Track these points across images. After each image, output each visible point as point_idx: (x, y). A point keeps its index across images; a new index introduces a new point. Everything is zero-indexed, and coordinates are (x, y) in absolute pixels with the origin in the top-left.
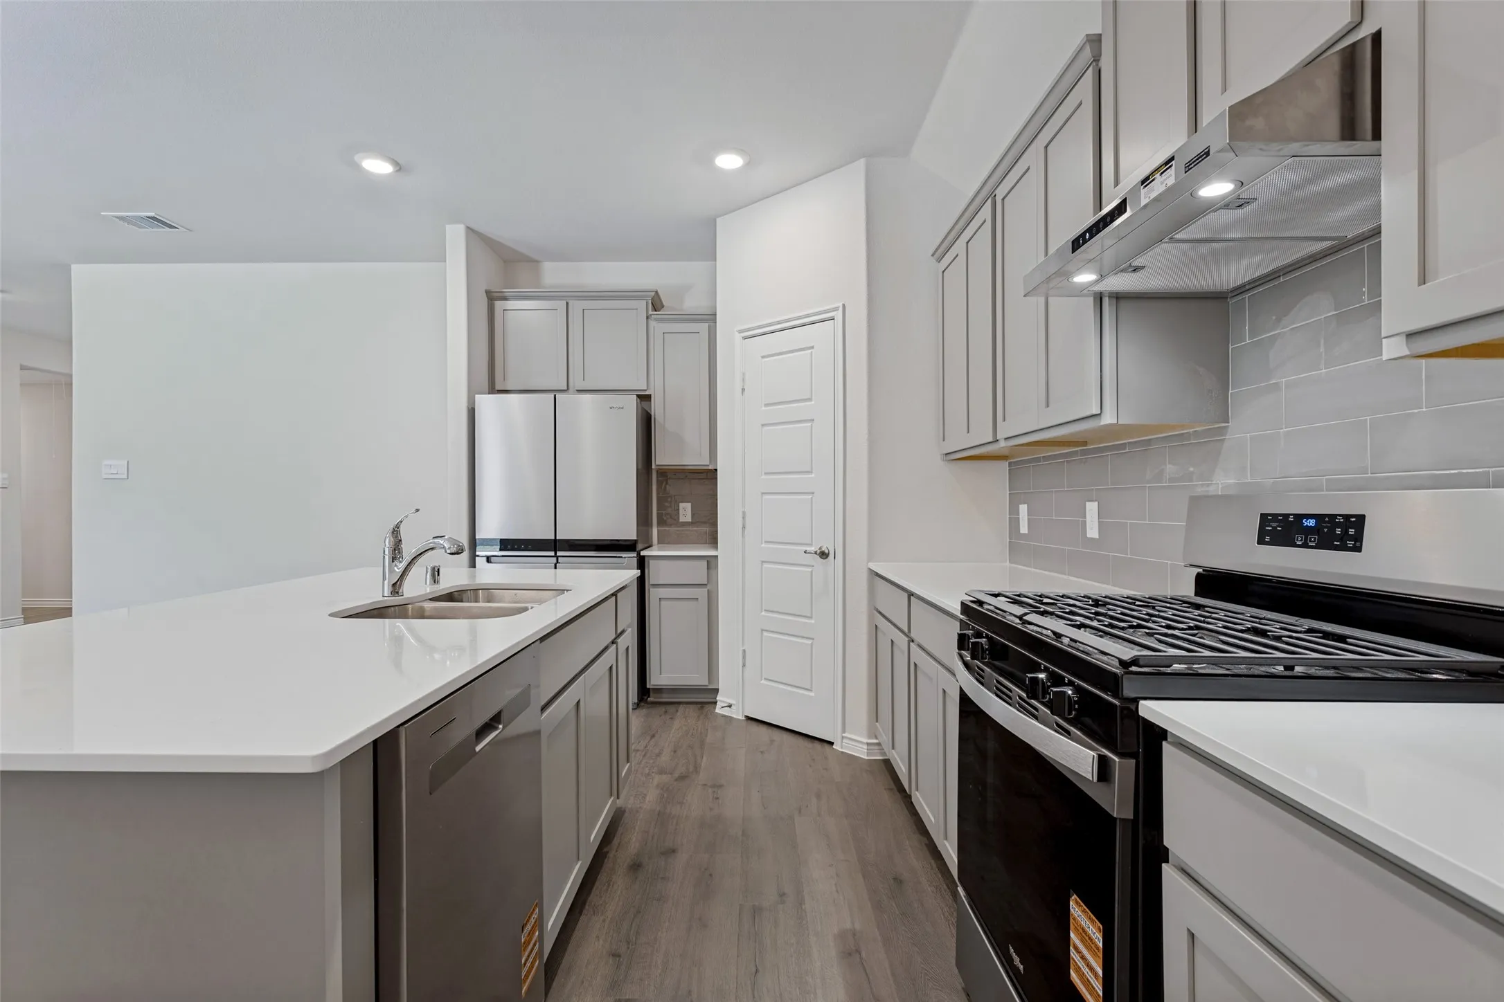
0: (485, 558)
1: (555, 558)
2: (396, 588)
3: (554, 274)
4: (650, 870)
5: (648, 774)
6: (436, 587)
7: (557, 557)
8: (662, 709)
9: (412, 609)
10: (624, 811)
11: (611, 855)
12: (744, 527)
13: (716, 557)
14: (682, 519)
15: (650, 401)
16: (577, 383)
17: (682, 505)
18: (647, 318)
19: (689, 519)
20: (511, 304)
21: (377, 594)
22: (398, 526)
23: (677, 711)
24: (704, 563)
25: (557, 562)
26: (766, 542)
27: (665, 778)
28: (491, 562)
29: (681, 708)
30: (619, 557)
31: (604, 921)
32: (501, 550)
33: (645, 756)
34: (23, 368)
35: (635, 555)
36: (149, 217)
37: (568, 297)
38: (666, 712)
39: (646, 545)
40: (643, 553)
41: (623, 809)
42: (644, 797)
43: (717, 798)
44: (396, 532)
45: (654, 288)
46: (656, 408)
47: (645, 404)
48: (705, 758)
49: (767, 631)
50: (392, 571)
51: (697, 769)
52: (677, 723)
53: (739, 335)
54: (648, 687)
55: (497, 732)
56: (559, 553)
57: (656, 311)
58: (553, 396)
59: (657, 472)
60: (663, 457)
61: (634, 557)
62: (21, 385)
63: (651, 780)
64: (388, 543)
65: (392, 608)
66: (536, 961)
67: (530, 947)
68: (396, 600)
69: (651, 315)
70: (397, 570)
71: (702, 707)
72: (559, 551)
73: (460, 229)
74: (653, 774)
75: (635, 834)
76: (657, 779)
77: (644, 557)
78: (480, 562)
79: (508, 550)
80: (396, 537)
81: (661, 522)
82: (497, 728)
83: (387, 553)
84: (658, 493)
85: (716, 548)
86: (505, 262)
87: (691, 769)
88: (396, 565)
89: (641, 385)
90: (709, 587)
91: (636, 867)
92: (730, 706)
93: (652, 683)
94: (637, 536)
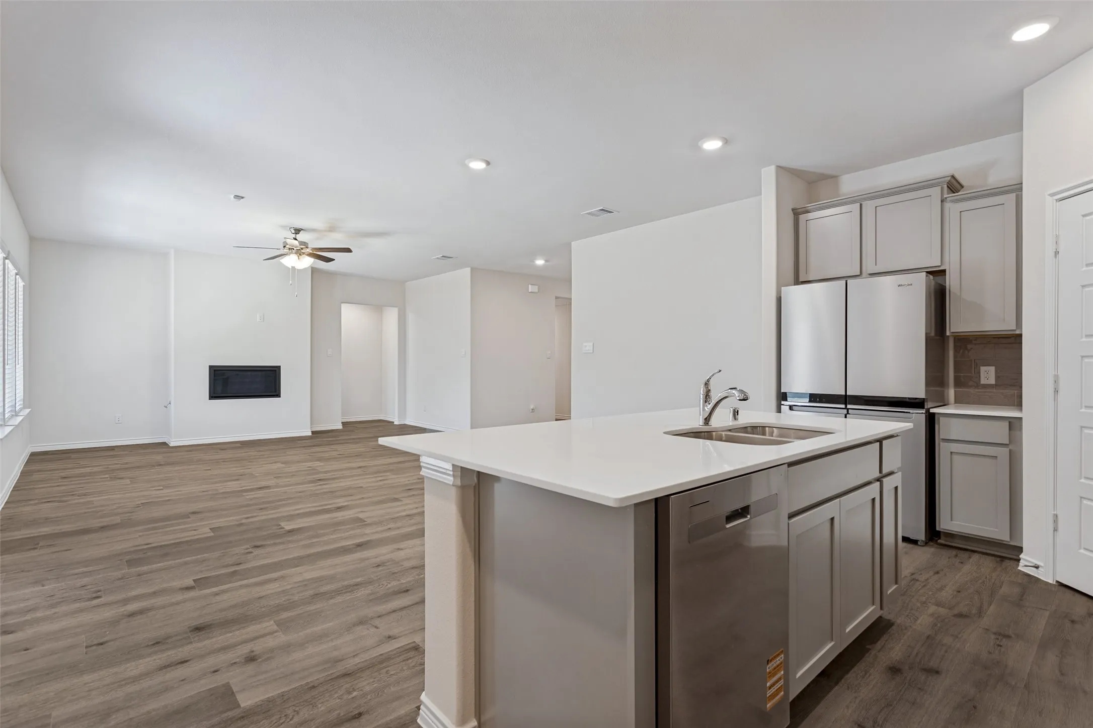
0: (788, 407)
1: (846, 410)
2: (707, 420)
3: (850, 184)
4: (908, 678)
5: (924, 603)
6: (736, 423)
7: (848, 410)
8: (954, 552)
9: (715, 436)
10: (892, 624)
11: (873, 652)
12: (1056, 391)
13: (1021, 419)
14: (983, 381)
15: (945, 275)
16: (869, 267)
17: (983, 369)
18: (942, 201)
19: (992, 381)
20: (811, 215)
21: (697, 423)
22: (708, 381)
23: (970, 557)
24: (1006, 425)
25: (848, 413)
26: (1086, 407)
27: (942, 611)
28: (793, 410)
29: (976, 557)
30: (907, 412)
31: (856, 698)
32: (810, 401)
33: (924, 586)
34: (557, 298)
35: (924, 412)
36: (600, 210)
37: (860, 200)
38: (956, 556)
39: (941, 404)
40: (932, 411)
41: (891, 622)
42: (916, 619)
43: (999, 645)
44: (707, 384)
45: (950, 173)
46: (951, 281)
47: (939, 279)
48: (992, 607)
49: (1084, 498)
50: (704, 410)
51: (980, 613)
52: (967, 568)
53: (1051, 198)
54: (937, 529)
55: (746, 519)
56: (849, 406)
57: (954, 193)
58: (844, 282)
59: (955, 339)
60: (957, 324)
61: (922, 413)
62: (556, 306)
63: (926, 608)
64: (702, 391)
65: (703, 433)
66: (781, 691)
67: (775, 679)
68: (706, 428)
69: (946, 198)
70: (707, 409)
71: (1002, 561)
72: (849, 404)
73: (772, 169)
74: (930, 604)
75: (900, 645)
76: (932, 609)
77: (934, 414)
78: (785, 409)
79: (816, 402)
80: (707, 387)
81: (958, 383)
82: (746, 517)
83: (701, 397)
84: (955, 357)
85: (1021, 410)
86: (809, 183)
87: (974, 611)
88: (707, 406)
89: (934, 262)
90: (1011, 447)
91: (894, 670)
92: (1037, 567)
93: (942, 527)
94: (926, 396)
